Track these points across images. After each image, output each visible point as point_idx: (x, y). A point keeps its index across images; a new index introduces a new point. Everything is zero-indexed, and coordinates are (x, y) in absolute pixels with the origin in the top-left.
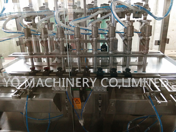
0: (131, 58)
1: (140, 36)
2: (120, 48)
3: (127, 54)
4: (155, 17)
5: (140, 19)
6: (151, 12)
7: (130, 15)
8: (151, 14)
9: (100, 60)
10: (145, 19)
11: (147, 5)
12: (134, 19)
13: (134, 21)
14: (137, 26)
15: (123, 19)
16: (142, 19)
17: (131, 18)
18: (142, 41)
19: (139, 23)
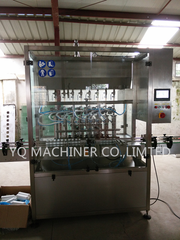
0: (109, 132)
1: (111, 122)
2: (103, 128)
3: (106, 129)
4: (118, 114)
5: (111, 114)
6: (116, 111)
7: (106, 113)
8: (116, 113)
9: (93, 132)
10: (114, 114)
11: (114, 108)
12: (109, 114)
13: (109, 116)
14: (110, 118)
15: (103, 115)
16: (112, 114)
17: (107, 114)
18: (113, 124)
19: (111, 117)
